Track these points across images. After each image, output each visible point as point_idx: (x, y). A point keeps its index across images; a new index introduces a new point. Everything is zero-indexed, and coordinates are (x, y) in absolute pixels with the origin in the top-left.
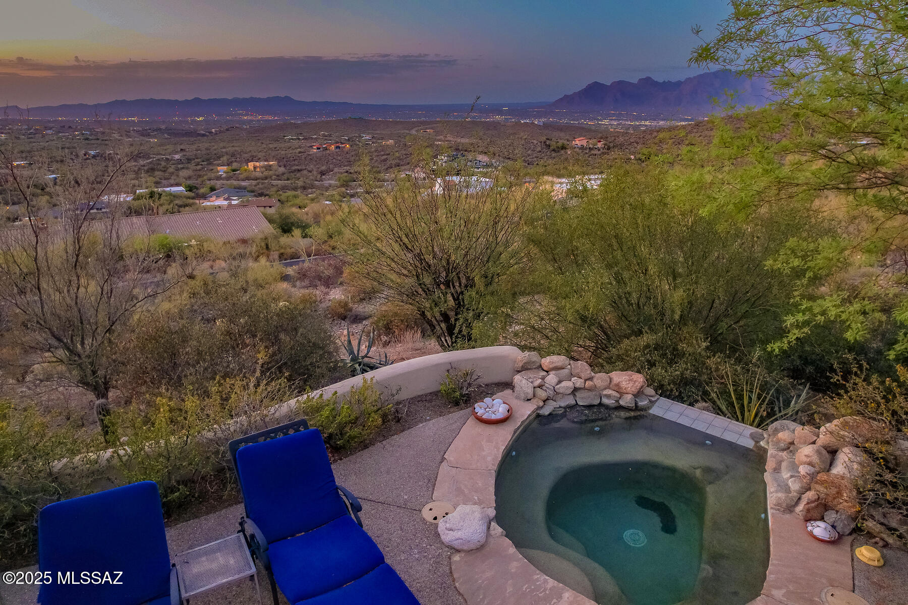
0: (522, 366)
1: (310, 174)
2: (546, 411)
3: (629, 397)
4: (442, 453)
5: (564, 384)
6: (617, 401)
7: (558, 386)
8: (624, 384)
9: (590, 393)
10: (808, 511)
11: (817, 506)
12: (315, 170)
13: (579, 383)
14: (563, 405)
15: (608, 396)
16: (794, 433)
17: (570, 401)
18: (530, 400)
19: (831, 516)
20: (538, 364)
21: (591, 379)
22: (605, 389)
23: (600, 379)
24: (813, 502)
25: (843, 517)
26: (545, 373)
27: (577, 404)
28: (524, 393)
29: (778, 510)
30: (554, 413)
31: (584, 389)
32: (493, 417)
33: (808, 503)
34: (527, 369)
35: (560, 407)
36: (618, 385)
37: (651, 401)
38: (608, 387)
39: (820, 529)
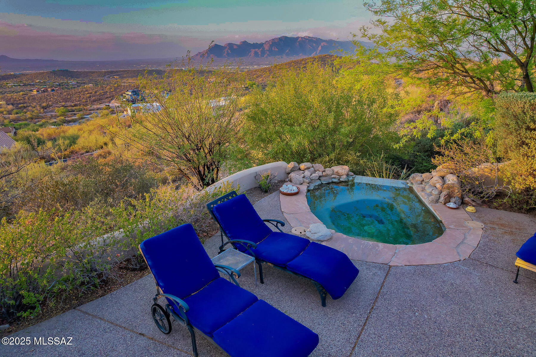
0: (291, 170)
1: (34, 109)
2: (312, 188)
3: (345, 176)
4: (280, 210)
5: (314, 175)
6: (339, 180)
7: (311, 176)
8: (340, 171)
9: (326, 178)
10: (445, 199)
11: (448, 197)
12: (38, 106)
13: (320, 174)
14: (317, 184)
15: (334, 178)
16: (422, 177)
17: (319, 182)
18: (302, 184)
19: (453, 200)
20: (298, 168)
21: (324, 171)
22: (332, 175)
23: (328, 171)
24: (446, 195)
25: (457, 199)
26: (303, 172)
27: (322, 183)
28: (299, 181)
29: (433, 203)
30: (314, 188)
31: (323, 176)
32: (293, 192)
33: (445, 196)
34: (293, 171)
35: (316, 186)
36: (337, 172)
37: (353, 177)
38: (333, 174)
39: (451, 205)
